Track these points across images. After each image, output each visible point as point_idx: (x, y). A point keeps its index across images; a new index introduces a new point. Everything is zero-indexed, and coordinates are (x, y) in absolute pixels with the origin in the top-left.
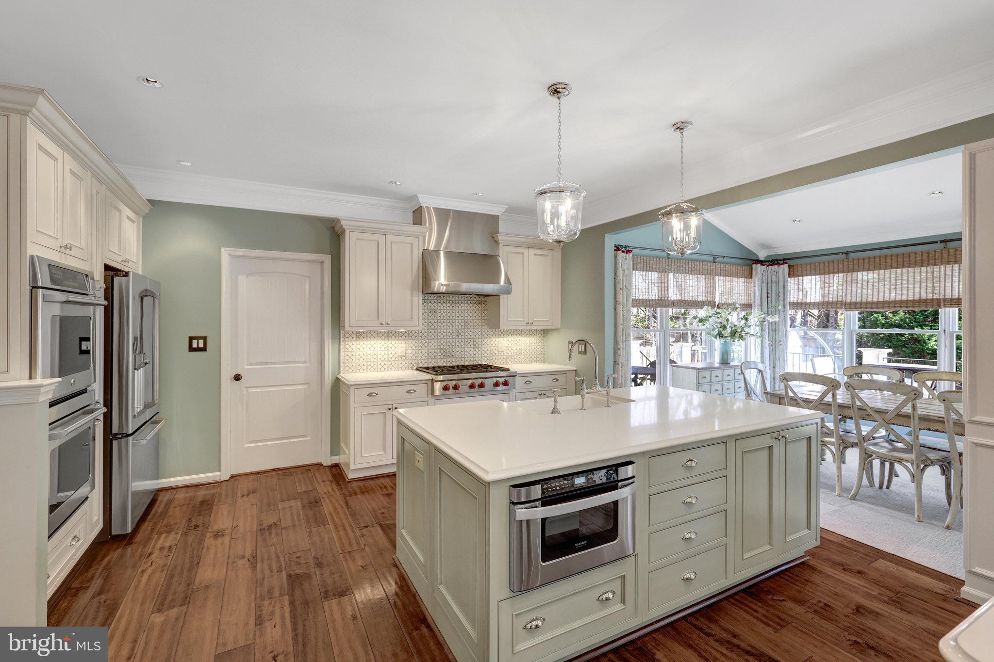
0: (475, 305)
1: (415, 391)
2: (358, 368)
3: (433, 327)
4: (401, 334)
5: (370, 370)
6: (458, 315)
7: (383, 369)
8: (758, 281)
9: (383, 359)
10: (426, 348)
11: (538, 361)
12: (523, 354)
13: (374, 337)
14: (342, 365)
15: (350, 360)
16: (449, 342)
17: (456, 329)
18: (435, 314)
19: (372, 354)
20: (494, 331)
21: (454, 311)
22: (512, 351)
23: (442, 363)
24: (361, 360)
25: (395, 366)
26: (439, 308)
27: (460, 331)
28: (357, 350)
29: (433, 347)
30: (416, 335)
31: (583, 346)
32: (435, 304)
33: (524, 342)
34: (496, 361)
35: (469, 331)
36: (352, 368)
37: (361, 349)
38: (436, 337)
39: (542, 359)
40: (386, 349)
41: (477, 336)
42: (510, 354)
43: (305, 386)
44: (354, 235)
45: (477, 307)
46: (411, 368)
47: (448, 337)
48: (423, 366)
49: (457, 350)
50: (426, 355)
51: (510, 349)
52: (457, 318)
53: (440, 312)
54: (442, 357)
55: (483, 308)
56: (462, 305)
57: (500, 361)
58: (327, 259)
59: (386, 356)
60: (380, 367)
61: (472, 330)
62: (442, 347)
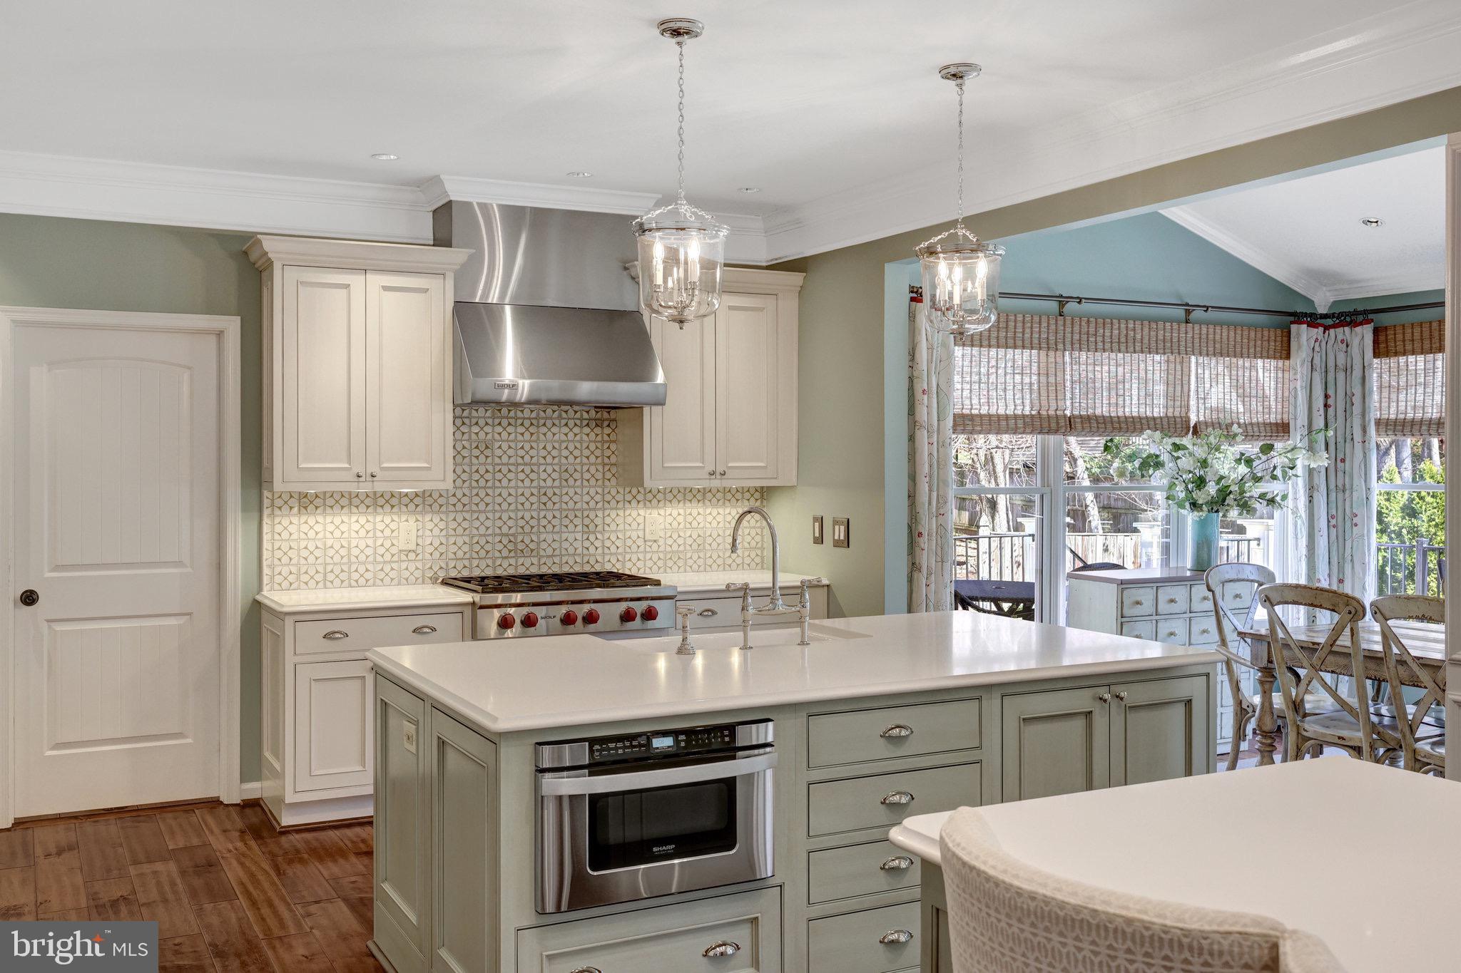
0: (587, 430)
1: (434, 630)
2: (305, 578)
3: (482, 483)
4: (406, 500)
5: (332, 582)
6: (543, 453)
7: (362, 581)
8: (1302, 365)
9: (362, 557)
10: (467, 532)
11: (746, 566)
12: (708, 547)
13: (342, 507)
14: (266, 570)
15: (285, 560)
16: (522, 518)
17: (540, 488)
18: (488, 452)
19: (337, 546)
20: (634, 491)
21: (534, 445)
22: (680, 541)
23: (507, 568)
24: (311, 559)
25: (393, 574)
26: (497, 437)
27: (550, 493)
28: (303, 536)
29: (482, 530)
30: (441, 501)
31: (842, 528)
32: (488, 429)
33: (710, 518)
34: (640, 564)
35: (571, 492)
36: (291, 578)
37: (311, 534)
38: (490, 508)
39: (758, 560)
40: (371, 534)
41: (592, 504)
42: (675, 547)
43: (182, 620)
44: (292, 275)
45: (592, 436)
46: (431, 578)
47: (520, 507)
48: (459, 576)
49: (543, 536)
50: (466, 548)
51: (675, 536)
52: (542, 461)
53: (500, 447)
54: (505, 553)
55: (606, 438)
56: (555, 430)
57: (649, 564)
58: (232, 326)
59: (369, 551)
60: (355, 576)
61: (579, 491)
62: (505, 530)
